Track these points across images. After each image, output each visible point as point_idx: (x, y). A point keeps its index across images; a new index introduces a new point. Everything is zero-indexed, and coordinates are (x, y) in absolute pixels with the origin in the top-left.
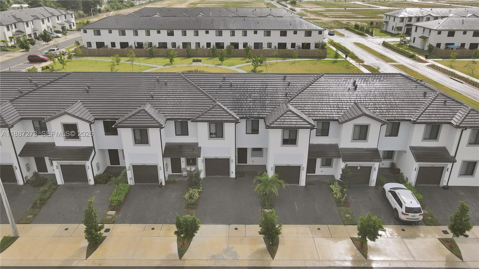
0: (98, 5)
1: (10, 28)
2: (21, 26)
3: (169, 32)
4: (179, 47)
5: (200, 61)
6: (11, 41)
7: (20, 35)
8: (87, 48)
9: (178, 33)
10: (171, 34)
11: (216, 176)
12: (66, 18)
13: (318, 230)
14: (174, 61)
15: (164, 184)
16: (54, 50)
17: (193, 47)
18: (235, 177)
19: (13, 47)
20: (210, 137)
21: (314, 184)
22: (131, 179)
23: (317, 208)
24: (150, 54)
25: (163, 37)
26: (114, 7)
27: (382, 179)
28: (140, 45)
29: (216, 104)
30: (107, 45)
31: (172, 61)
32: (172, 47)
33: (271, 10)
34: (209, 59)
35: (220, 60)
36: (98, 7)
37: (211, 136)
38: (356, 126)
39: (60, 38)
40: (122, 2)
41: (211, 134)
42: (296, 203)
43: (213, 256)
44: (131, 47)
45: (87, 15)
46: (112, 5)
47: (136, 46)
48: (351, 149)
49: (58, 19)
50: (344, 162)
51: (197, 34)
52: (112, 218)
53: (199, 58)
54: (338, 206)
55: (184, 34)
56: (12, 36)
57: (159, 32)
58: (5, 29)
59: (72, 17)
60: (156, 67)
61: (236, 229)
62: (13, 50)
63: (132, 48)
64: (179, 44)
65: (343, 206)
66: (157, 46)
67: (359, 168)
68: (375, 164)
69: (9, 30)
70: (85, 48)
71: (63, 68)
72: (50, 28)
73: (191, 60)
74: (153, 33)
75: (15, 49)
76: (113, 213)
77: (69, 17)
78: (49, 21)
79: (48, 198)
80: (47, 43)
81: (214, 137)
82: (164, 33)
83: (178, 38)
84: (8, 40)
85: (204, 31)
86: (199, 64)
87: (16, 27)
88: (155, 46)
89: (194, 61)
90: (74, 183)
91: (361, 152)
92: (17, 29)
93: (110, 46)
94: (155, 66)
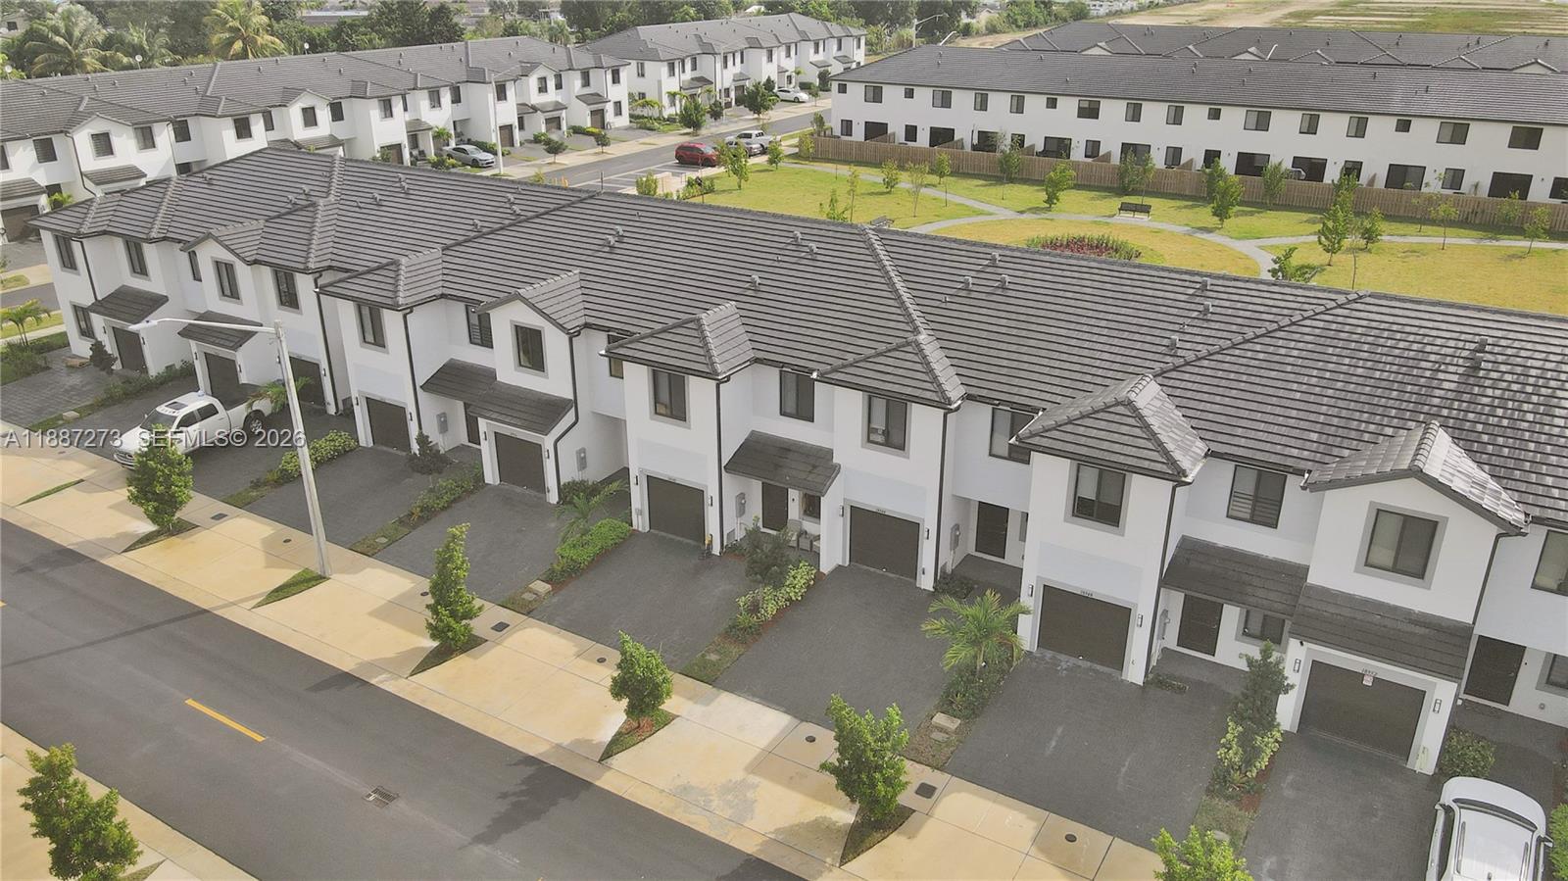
0: (963, 14)
1: (677, 70)
2: (709, 66)
3: (1086, 105)
4: (1108, 156)
5: (1145, 209)
6: (673, 104)
7: (699, 91)
8: (839, 137)
9: (1113, 111)
10: (1090, 112)
11: (878, 571)
12: (840, 48)
13: (1066, 841)
14: (1058, 200)
15: (716, 550)
16: (749, 136)
17: (1158, 159)
18: (932, 590)
19: (671, 120)
20: (869, 441)
21: (1181, 690)
22: (640, 512)
23: (1124, 770)
24: (1003, 171)
25: (1064, 121)
26: (1016, 20)
27: (1474, 759)
28: (986, 141)
29: (911, 337)
30: (894, 134)
31: (1055, 201)
32: (1086, 156)
33: (1547, 44)
34: (1186, 207)
35: (1215, 214)
36: (965, 19)
37: (873, 437)
38: (1380, 513)
39: (803, 105)
40: (1048, 5)
41: (870, 430)
42: (1060, 730)
43: (685, 789)
44: (961, 144)
45: (923, 42)
46: (1012, 15)
47: (976, 142)
48: (1350, 598)
49: (817, 51)
50: (1298, 641)
51: (1176, 118)
52: (535, 600)
53: (1147, 201)
54: (1209, 792)
55: (1135, 115)
56: (677, 89)
57: (1052, 104)
58: (664, 69)
59: (859, 47)
60: (991, 214)
61: (811, 739)
62: (666, 128)
63: (963, 148)
64: (1111, 147)
65: (1228, 798)
66: (1040, 147)
67: (1368, 681)
68: (1435, 684)
69: (674, 75)
70: (835, 137)
71: (740, 186)
72: (787, 74)
73: (1116, 203)
74: (1035, 104)
75: (674, 126)
76: (542, 587)
77: (849, 44)
78: (788, 55)
79: (444, 509)
80: (756, 116)
81: (877, 443)
82: (1068, 106)
83: (1112, 128)
84: (666, 101)
85: (1205, 109)
86: (1141, 218)
87: (694, 68)
88: (1033, 146)
89: (1125, 208)
90: (518, 489)
91: (1387, 622)
92: (697, 74)
93: (901, 136)
94: (992, 209)
